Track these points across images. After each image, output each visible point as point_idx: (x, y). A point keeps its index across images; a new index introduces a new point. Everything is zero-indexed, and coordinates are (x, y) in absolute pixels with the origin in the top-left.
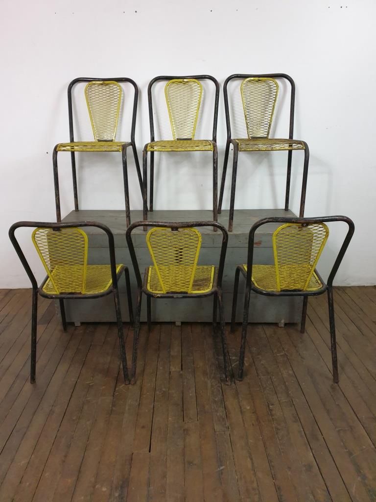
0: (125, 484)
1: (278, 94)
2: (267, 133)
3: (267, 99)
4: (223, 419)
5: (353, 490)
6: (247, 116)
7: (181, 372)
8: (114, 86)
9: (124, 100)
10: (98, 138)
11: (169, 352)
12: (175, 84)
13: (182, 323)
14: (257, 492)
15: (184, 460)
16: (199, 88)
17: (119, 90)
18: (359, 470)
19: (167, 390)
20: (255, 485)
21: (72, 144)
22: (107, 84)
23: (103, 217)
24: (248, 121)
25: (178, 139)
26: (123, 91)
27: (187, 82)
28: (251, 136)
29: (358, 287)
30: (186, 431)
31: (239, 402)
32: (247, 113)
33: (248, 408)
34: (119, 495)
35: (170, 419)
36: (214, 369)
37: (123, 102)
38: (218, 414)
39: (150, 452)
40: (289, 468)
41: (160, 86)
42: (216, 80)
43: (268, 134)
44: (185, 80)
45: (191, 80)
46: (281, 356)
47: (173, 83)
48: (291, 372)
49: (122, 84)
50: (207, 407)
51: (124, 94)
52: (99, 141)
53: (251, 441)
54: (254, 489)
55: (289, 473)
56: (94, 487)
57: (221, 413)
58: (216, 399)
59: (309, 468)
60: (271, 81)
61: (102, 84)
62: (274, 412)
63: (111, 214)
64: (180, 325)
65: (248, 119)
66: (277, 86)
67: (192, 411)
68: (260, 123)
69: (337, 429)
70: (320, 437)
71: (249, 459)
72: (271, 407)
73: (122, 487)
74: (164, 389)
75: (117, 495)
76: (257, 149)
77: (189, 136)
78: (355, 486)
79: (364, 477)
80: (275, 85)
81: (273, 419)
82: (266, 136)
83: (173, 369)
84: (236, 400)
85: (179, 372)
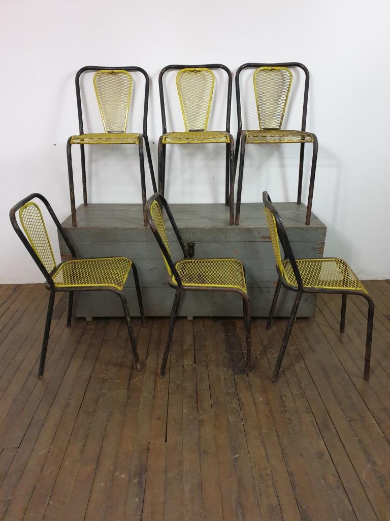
0: (142, 471)
1: (292, 83)
2: (279, 124)
3: (280, 89)
4: (237, 411)
5: (363, 477)
6: (260, 107)
7: (195, 366)
8: (124, 76)
9: (134, 90)
10: (108, 130)
11: (182, 346)
12: (186, 73)
13: (194, 318)
14: (271, 477)
15: (200, 450)
16: (212, 78)
17: (129, 80)
18: (369, 458)
19: (181, 383)
20: (269, 471)
21: (82, 136)
22: (117, 73)
23: (113, 210)
24: (260, 112)
25: (190, 131)
26: (133, 80)
27: (199, 71)
28: (262, 127)
29: (370, 281)
30: (201, 422)
31: (252, 394)
32: (260, 104)
33: (261, 400)
34: (138, 482)
35: (184, 410)
36: (226, 362)
37: (134, 92)
38: (232, 406)
39: (166, 441)
40: (302, 455)
41: (171, 76)
42: (228, 69)
43: (280, 126)
44: (197, 69)
45: (203, 69)
46: (293, 349)
47: (185, 72)
48: (303, 365)
49: (132, 74)
50: (221, 399)
51: (134, 83)
52: (109, 132)
53: (264, 431)
54: (267, 475)
55: (302, 460)
56: (113, 474)
57: (234, 404)
58: (230, 392)
59: (320, 455)
60: (285, 71)
61: (111, 73)
62: (286, 404)
63: (121, 208)
64: (192, 319)
65: (260, 109)
66: (291, 76)
67: (206, 403)
68: (273, 114)
69: (348, 419)
70: (331, 426)
71: (262, 448)
72: (283, 398)
73: (140, 475)
74: (178, 382)
75: (136, 481)
77: (201, 127)
78: (365, 472)
79: (374, 464)
80: (289, 75)
81: (285, 410)
82: (278, 127)
83: (186, 362)
84: (250, 393)
85: (192, 365)
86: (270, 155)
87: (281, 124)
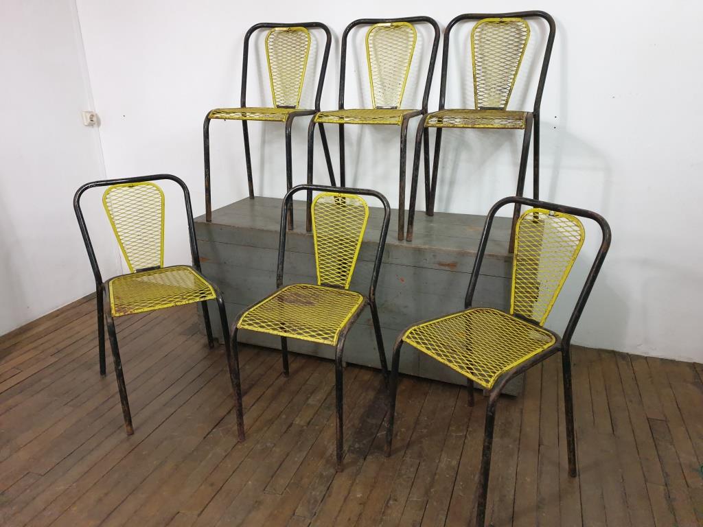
1: (529, 42)
2: (504, 102)
4: (316, 501)
6: (477, 76)
7: (305, 427)
8: (302, 34)
11: (308, 399)
12: (380, 30)
13: (350, 364)
17: (307, 39)
19: (272, 446)
22: (295, 31)
24: (478, 83)
25: (377, 108)
27: (397, 27)
28: (479, 105)
30: (258, 504)
31: (352, 485)
32: (477, 72)
33: (359, 496)
35: (250, 482)
36: (350, 432)
38: (314, 493)
39: (199, 516)
42: (436, 24)
43: (506, 104)
45: (402, 23)
46: (458, 436)
48: (454, 463)
50: (305, 480)
52: (277, 107)
57: (318, 492)
58: (325, 474)
60: (520, 23)
62: (389, 511)
65: (477, 80)
66: (528, 31)
67: (283, 480)
68: (496, 87)
72: (391, 502)
74: (269, 444)
76: (451, 125)
77: (394, 103)
80: (525, 29)
81: (382, 519)
82: (503, 106)
83: (297, 421)
84: (350, 482)
85: (303, 427)
86: (498, 146)
87: (507, 102)
